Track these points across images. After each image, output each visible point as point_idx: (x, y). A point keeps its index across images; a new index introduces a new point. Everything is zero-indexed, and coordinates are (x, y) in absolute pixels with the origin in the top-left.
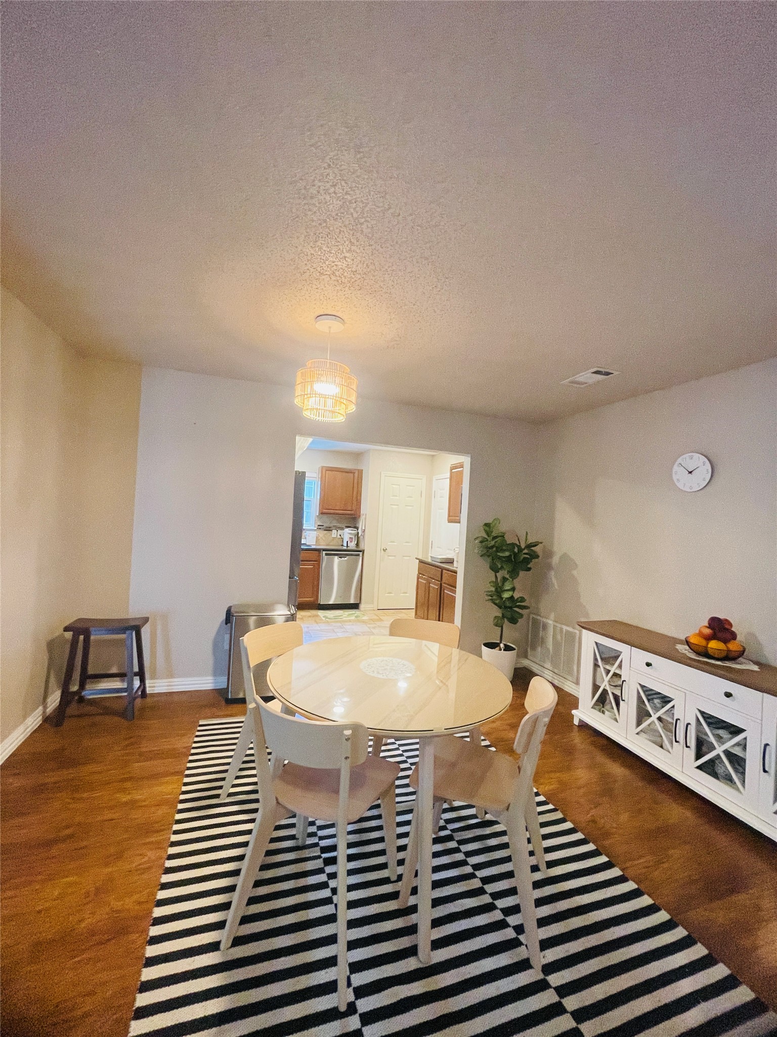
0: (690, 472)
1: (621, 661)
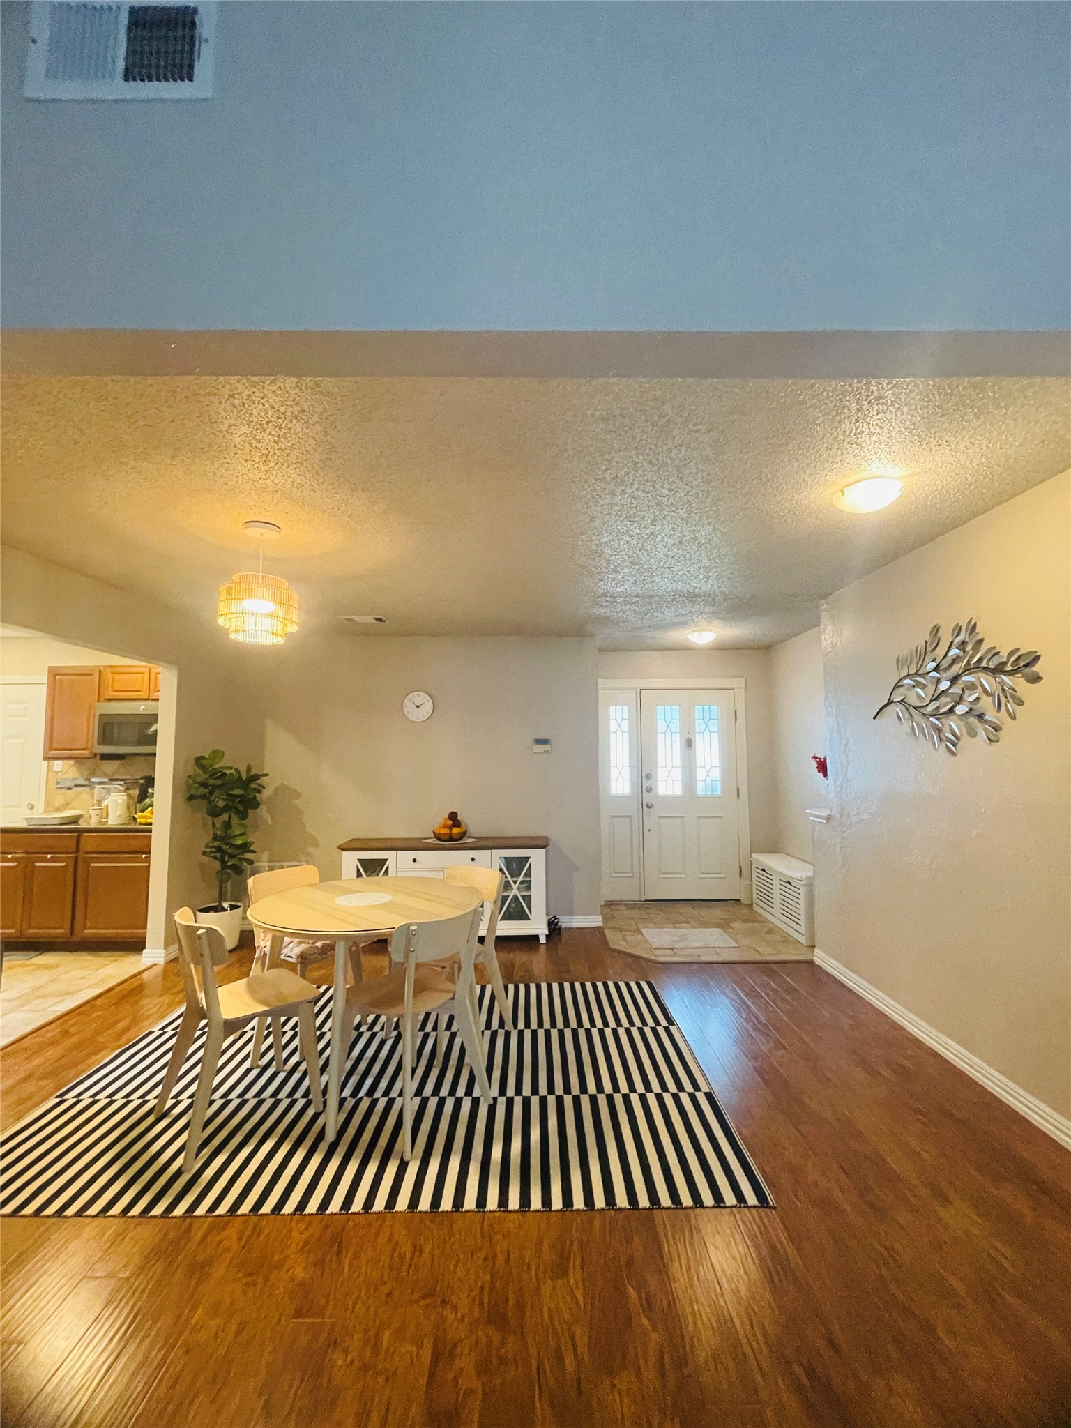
0: (418, 707)
1: (388, 868)
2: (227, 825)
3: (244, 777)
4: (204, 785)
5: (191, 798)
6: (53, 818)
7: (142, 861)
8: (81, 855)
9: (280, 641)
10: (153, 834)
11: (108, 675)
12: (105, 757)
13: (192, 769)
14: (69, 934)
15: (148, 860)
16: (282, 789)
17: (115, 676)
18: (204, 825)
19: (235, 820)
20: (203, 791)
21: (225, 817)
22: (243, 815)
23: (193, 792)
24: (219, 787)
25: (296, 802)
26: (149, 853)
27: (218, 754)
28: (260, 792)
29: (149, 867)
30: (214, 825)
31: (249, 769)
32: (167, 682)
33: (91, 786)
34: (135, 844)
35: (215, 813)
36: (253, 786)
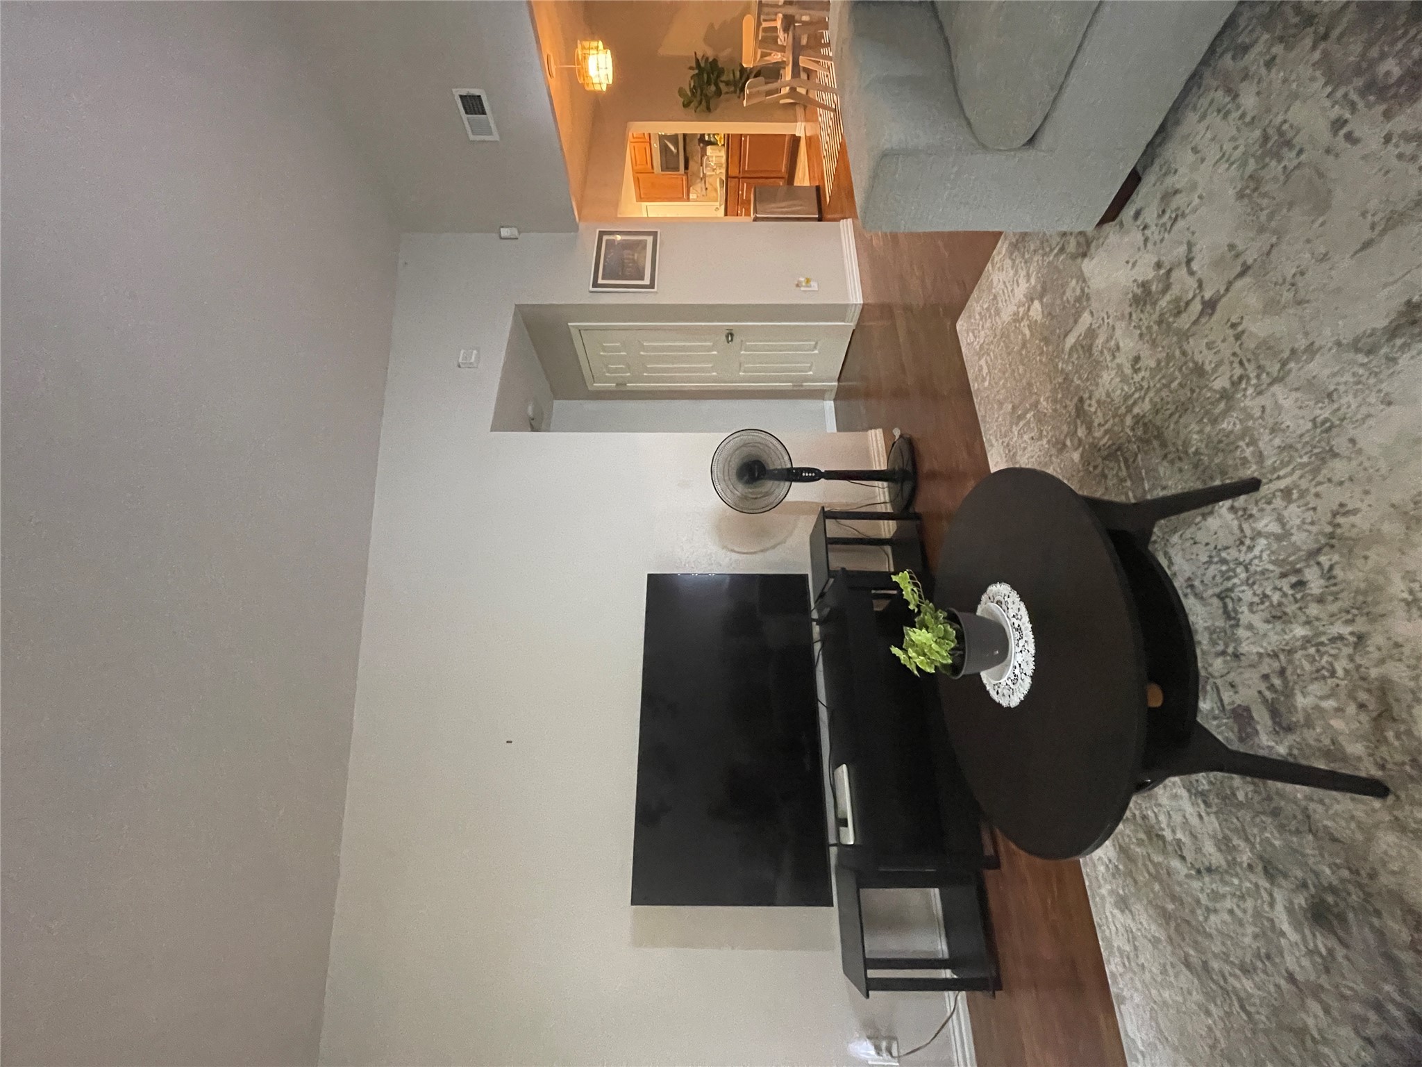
2: (727, 83)
3: (696, 71)
4: (700, 103)
5: (709, 109)
6: (721, 192)
7: (745, 140)
8: (741, 175)
9: (609, 52)
10: (730, 133)
11: (638, 167)
12: (686, 168)
13: (691, 110)
14: (783, 180)
15: (746, 136)
16: (707, 40)
17: (638, 162)
18: (727, 100)
19: (724, 78)
20: (704, 103)
21: (722, 86)
22: (721, 72)
23: (705, 108)
24: (702, 91)
25: (716, 27)
26: (741, 135)
27: (681, 92)
28: (707, 59)
29: (750, 135)
30: (727, 93)
31: (691, 68)
32: (638, 128)
33: (704, 178)
34: (736, 145)
35: (719, 93)
36: (703, 65)
